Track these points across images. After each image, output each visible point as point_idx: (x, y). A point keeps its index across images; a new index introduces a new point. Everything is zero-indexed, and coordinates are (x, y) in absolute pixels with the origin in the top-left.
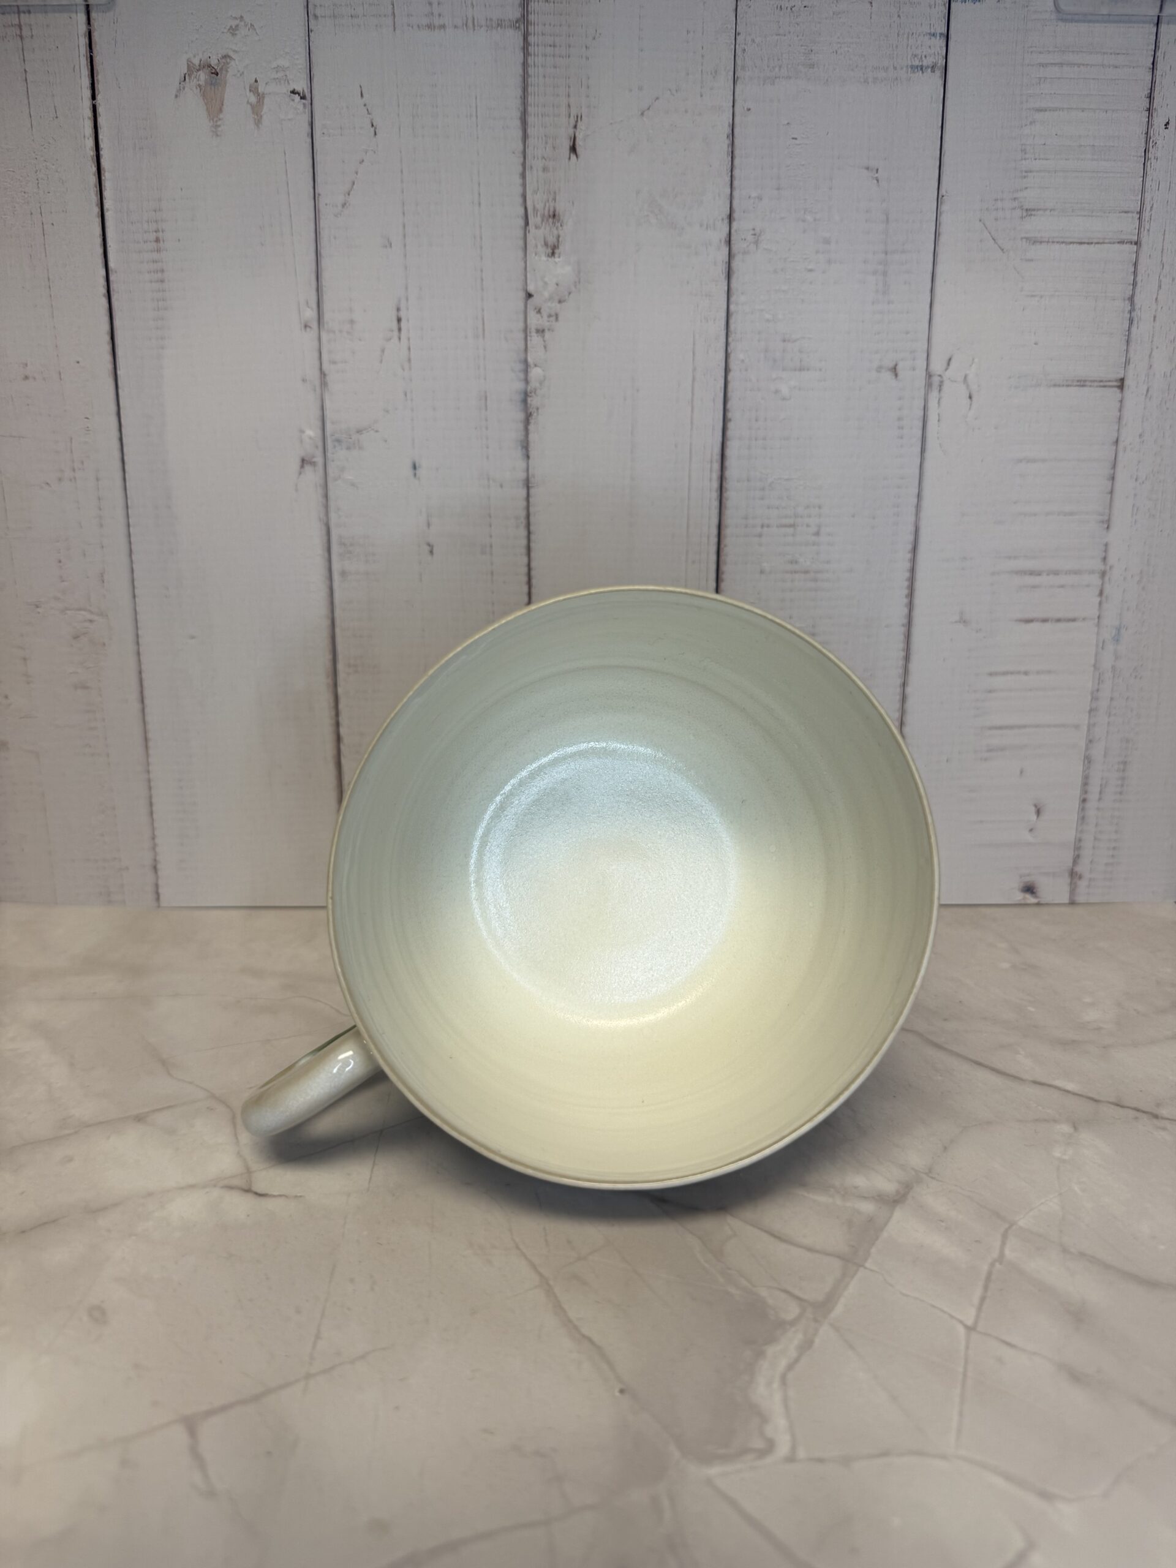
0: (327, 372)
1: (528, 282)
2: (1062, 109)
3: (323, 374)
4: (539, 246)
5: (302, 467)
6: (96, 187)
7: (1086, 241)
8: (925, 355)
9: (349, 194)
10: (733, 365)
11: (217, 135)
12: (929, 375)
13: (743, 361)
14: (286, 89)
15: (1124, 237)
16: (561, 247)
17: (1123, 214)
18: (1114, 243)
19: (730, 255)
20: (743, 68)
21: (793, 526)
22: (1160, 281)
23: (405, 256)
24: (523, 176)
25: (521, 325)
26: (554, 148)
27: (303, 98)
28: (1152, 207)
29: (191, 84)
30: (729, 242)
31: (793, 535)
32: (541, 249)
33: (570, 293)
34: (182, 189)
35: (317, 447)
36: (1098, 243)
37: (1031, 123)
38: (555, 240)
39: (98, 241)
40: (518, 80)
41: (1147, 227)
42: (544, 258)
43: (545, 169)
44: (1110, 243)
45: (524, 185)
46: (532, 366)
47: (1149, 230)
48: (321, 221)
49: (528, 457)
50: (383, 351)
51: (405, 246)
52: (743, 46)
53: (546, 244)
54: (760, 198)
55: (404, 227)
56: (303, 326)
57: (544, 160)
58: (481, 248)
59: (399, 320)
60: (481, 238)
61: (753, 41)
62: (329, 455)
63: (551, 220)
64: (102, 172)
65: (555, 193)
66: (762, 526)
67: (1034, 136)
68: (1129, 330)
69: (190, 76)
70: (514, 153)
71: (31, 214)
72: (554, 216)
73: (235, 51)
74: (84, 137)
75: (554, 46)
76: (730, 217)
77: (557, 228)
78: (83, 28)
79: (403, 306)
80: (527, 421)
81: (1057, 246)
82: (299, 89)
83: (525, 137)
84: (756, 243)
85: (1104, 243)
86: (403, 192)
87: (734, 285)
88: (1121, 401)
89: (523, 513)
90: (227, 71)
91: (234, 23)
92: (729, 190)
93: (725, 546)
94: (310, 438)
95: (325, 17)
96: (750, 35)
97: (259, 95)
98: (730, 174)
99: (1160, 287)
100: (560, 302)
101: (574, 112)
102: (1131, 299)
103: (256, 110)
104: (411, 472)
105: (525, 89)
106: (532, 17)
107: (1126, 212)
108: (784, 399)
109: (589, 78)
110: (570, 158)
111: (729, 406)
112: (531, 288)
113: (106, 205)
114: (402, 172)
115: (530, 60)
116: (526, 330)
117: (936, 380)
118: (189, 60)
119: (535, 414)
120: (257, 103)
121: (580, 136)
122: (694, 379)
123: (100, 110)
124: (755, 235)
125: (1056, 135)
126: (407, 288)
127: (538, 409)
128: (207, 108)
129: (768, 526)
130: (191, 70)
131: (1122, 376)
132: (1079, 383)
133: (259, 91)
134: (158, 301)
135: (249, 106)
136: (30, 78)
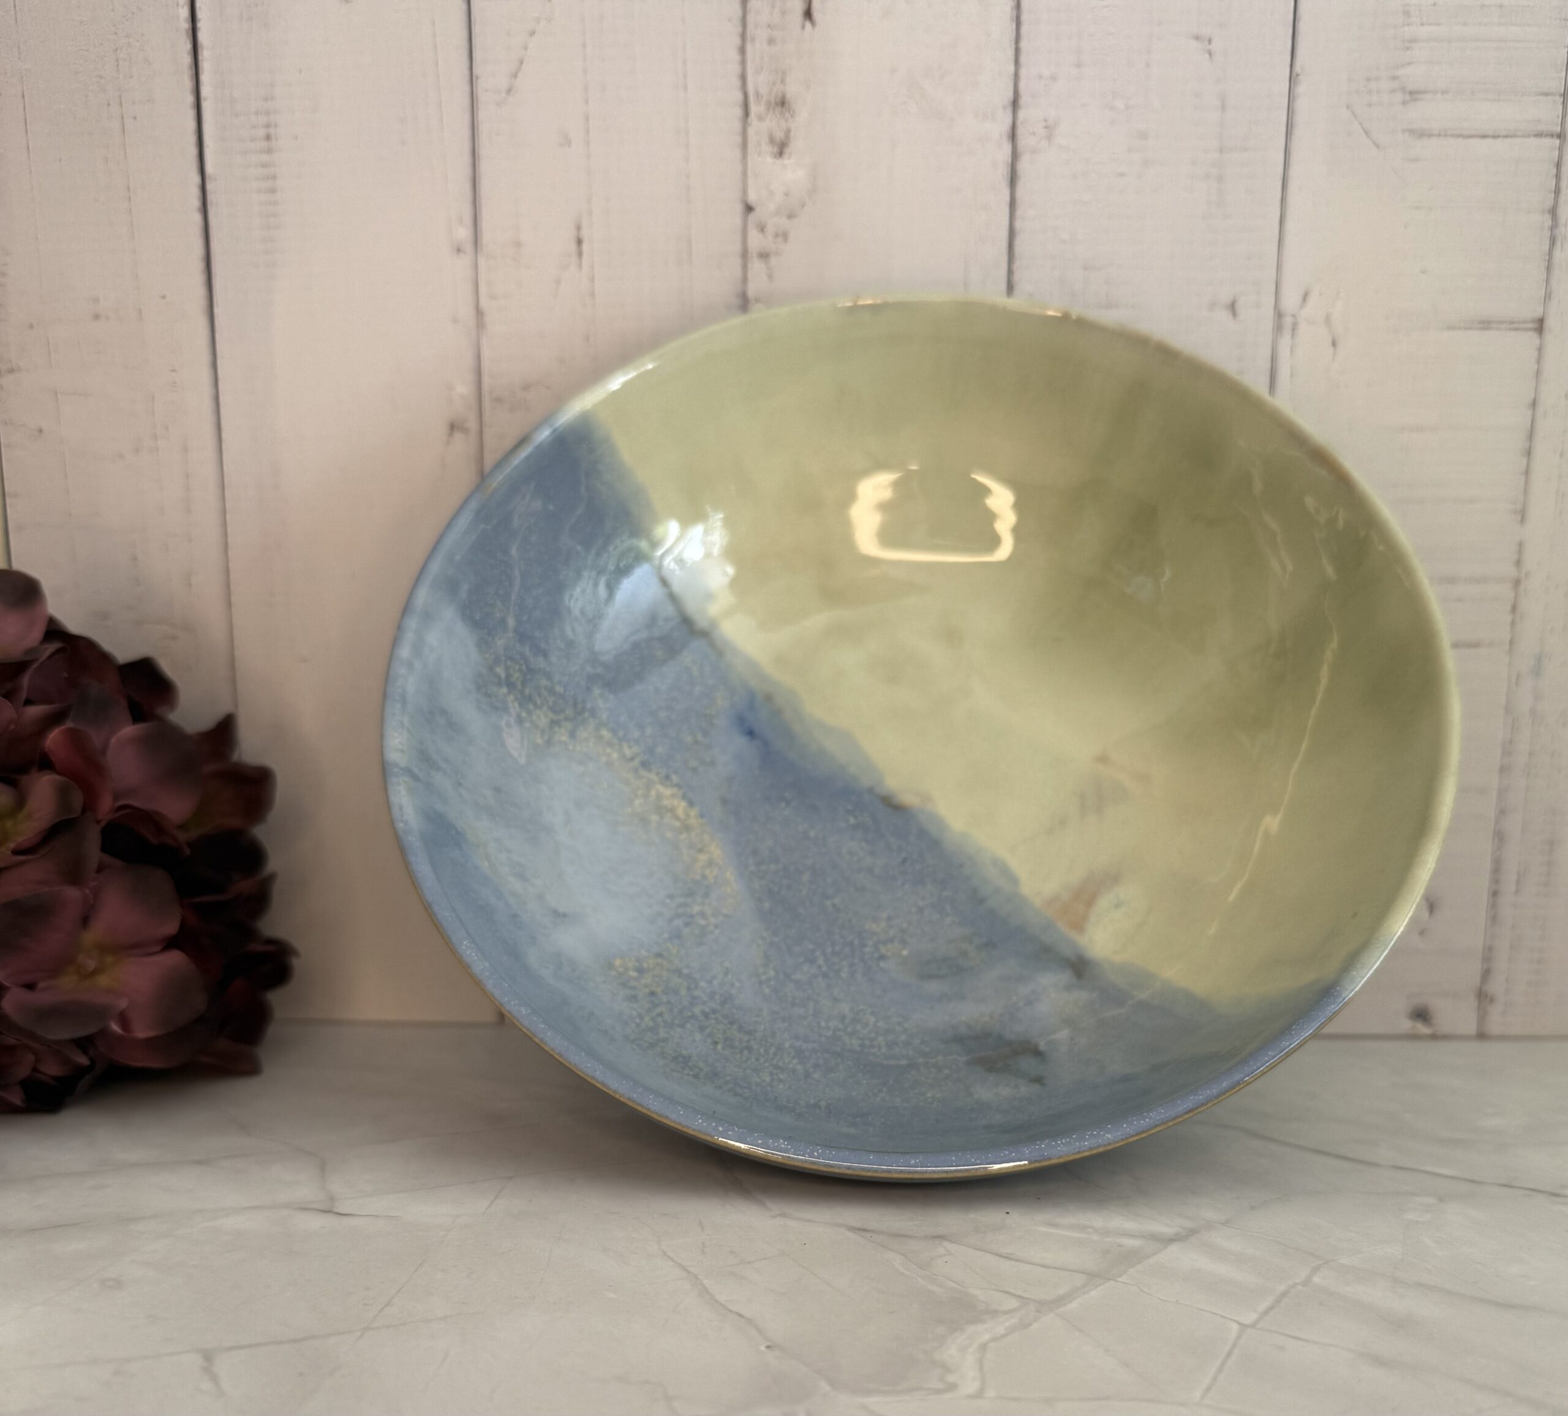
0: (484, 311)
1: (750, 190)
3: (479, 313)
4: (763, 144)
5: (451, 434)
6: (191, 67)
7: (1490, 133)
8: (1274, 287)
9: (515, 75)
12: (1279, 315)
15: (1542, 127)
16: (791, 146)
17: (1542, 98)
18: (1529, 136)
19: (1015, 155)
23: (588, 156)
24: (742, 50)
25: (738, 247)
26: (783, 13)
30: (1013, 136)
32: (766, 148)
33: (803, 206)
34: (300, 72)
35: (470, 408)
36: (1506, 136)
38: (783, 134)
39: (192, 139)
42: (769, 160)
43: (771, 41)
44: (1524, 136)
45: (743, 63)
46: (753, 301)
48: (480, 113)
50: (558, 282)
51: (588, 144)
53: (772, 141)
54: (1054, 78)
55: (587, 119)
56: (455, 249)
57: (769, 30)
58: (686, 146)
59: (579, 242)
62: (486, 418)
63: (778, 109)
64: (200, 50)
65: (784, 73)
68: (1550, 253)
70: (730, 20)
71: (109, 105)
72: (783, 103)
74: (178, 5)
76: (1015, 104)
79: (584, 223)
81: (1451, 141)
84: (1049, 138)
85: (1514, 136)
86: (585, 72)
88: (1540, 350)
92: (1012, 68)
94: (461, 396)
98: (1014, 46)
100: (791, 216)
102: (1553, 212)
107: (1546, 94)
110: (803, 27)
112: (752, 197)
113: (205, 91)
114: (584, 46)
116: (745, 254)
117: (1288, 321)
124: (1046, 127)
126: (589, 200)
131: (1542, 315)
132: (1481, 325)
134: (268, 216)
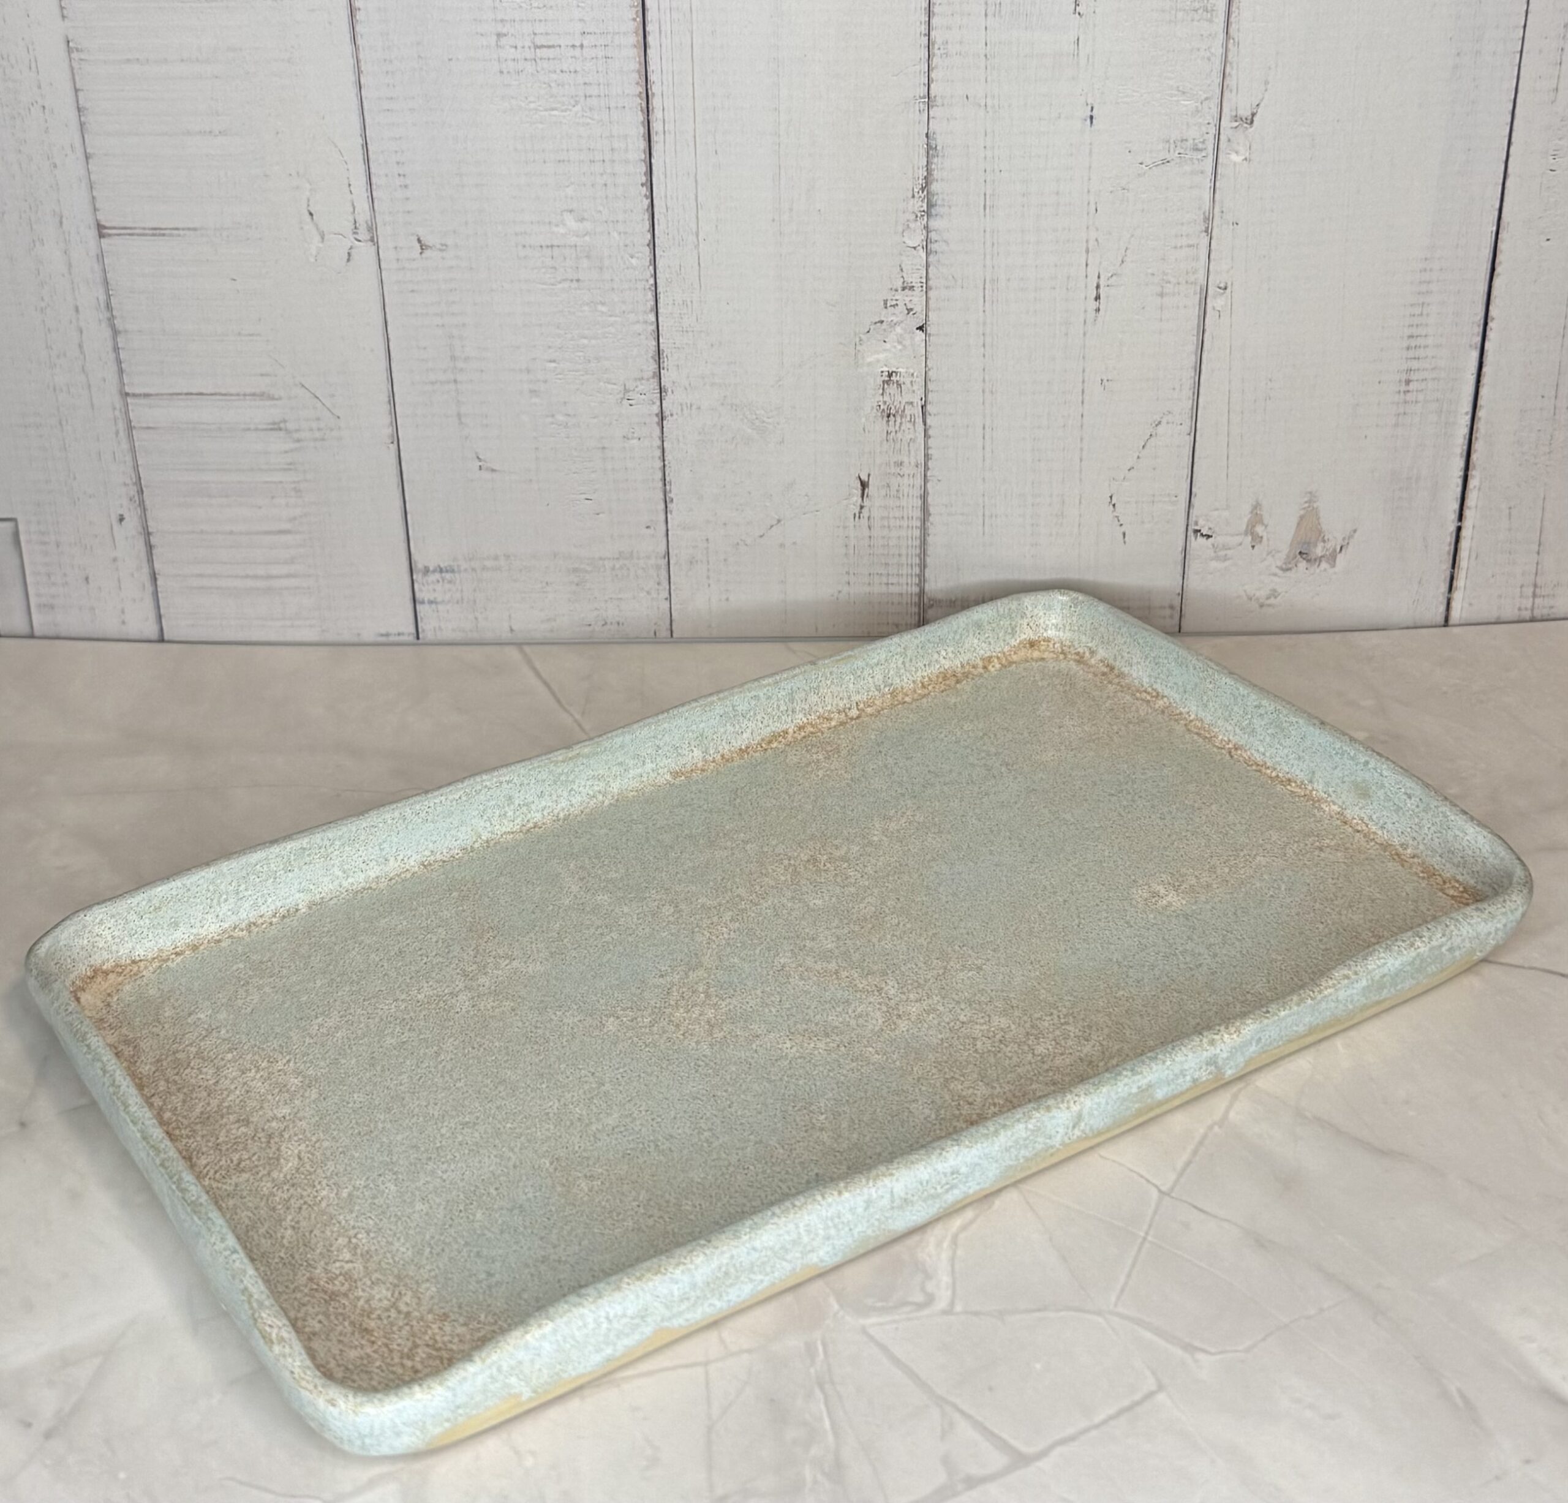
0: (1204, 234)
1: (922, 344)
2: (258, 533)
3: (1209, 232)
4: (908, 381)
5: (1253, 115)
7: (194, 397)
8: (384, 265)
9: (1151, 435)
10: (647, 251)
11: (1310, 493)
12: (374, 241)
13: (632, 257)
14: (1216, 540)
15: (142, 401)
16: (879, 381)
18: (157, 395)
19: (658, 375)
20: (658, 567)
21: (537, 47)
22: (82, 352)
23: (1084, 371)
24: (927, 457)
25: (931, 294)
26: (888, 486)
27: (1196, 531)
28: (117, 433)
29: (1334, 543)
31: (535, 34)
32: (905, 380)
33: (868, 331)
34: (1366, 437)
35: (1229, 140)
37: (295, 518)
38: (888, 391)
40: (930, 550)
41: (117, 413)
42: (903, 370)
43: (901, 464)
44: (162, 395)
45: (926, 447)
46: (920, 248)
47: (114, 409)
48: (1190, 406)
49: (927, 135)
50: (1123, 262)
51: (1083, 382)
52: (661, 588)
53: (899, 385)
54: (626, 438)
55: (1082, 402)
56: (1229, 290)
57: (902, 474)
58: (984, 381)
59: (1098, 298)
60: (983, 391)
61: (648, 593)
62: (1213, 131)
63: (893, 411)
64: (1465, 453)
65: (888, 439)
66: (582, 46)
67: (287, 505)
68: (109, 298)
69: (1335, 550)
70: (940, 480)
72: (889, 416)
73: (1275, 575)
74: (1479, 489)
75: (887, 584)
76: (662, 417)
77: (885, 403)
78: (1457, 596)
79: (1091, 314)
80: (928, 180)
81: (233, 391)
82: (1201, 540)
83: (924, 497)
84: (626, 391)
86: (1082, 439)
87: (655, 343)
88: (95, 211)
89: (935, 61)
90: (1288, 556)
91: (1272, 601)
93: (634, 20)
94: (1237, 152)
95: (1162, 607)
96: (653, 599)
97: (1252, 534)
98: (666, 463)
99: (80, 346)
100: (882, 322)
101: (864, 522)
103: (1256, 517)
104: (1095, 113)
105: (924, 543)
106: (915, 610)
107: (149, 428)
108: (571, 211)
109: (846, 554)
110: (869, 475)
111: (647, 202)
112: (919, 336)
113: (1468, 417)
114: (1081, 460)
115: (917, 570)
116: (928, 289)
118: (1333, 566)
119: (916, 190)
120: (1254, 526)
121: (856, 498)
122: (697, 236)
123: (1454, 516)
124: (629, 399)
125: (260, 508)
126: (1085, 334)
127: (913, 196)
128: (1318, 519)
129: (573, 46)
130: (1332, 558)
133: (1250, 538)
134: (1421, 314)
135: (1266, 522)
136: (1535, 547)
